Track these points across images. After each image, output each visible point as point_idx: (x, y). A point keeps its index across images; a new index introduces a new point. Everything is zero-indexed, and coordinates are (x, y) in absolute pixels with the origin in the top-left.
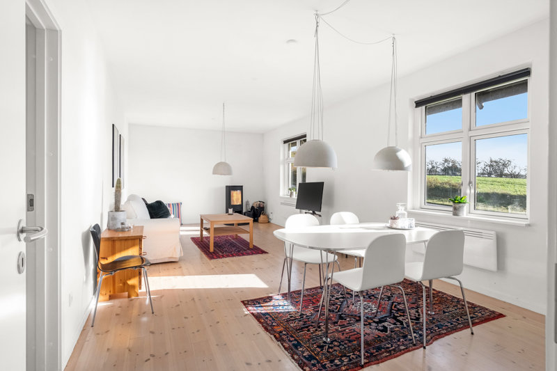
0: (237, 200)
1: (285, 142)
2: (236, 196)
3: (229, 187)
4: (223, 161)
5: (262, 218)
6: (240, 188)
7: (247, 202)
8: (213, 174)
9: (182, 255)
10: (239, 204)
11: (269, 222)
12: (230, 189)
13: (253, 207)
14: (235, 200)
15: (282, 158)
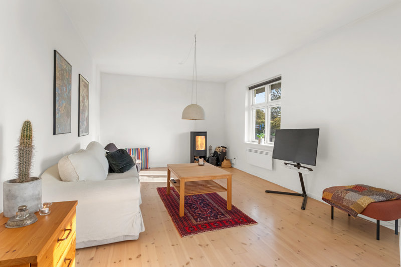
0: (202, 144)
1: (250, 88)
2: (200, 141)
3: (194, 133)
4: (194, 103)
5: (225, 163)
6: (204, 134)
7: (211, 147)
8: (183, 118)
9: (144, 230)
10: (203, 149)
11: (231, 167)
12: (194, 135)
13: (215, 152)
14: (199, 145)
15: (246, 104)
